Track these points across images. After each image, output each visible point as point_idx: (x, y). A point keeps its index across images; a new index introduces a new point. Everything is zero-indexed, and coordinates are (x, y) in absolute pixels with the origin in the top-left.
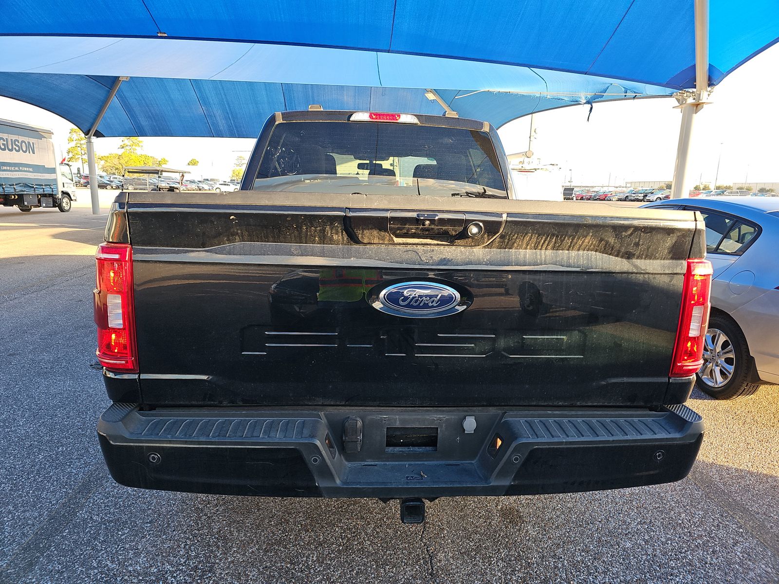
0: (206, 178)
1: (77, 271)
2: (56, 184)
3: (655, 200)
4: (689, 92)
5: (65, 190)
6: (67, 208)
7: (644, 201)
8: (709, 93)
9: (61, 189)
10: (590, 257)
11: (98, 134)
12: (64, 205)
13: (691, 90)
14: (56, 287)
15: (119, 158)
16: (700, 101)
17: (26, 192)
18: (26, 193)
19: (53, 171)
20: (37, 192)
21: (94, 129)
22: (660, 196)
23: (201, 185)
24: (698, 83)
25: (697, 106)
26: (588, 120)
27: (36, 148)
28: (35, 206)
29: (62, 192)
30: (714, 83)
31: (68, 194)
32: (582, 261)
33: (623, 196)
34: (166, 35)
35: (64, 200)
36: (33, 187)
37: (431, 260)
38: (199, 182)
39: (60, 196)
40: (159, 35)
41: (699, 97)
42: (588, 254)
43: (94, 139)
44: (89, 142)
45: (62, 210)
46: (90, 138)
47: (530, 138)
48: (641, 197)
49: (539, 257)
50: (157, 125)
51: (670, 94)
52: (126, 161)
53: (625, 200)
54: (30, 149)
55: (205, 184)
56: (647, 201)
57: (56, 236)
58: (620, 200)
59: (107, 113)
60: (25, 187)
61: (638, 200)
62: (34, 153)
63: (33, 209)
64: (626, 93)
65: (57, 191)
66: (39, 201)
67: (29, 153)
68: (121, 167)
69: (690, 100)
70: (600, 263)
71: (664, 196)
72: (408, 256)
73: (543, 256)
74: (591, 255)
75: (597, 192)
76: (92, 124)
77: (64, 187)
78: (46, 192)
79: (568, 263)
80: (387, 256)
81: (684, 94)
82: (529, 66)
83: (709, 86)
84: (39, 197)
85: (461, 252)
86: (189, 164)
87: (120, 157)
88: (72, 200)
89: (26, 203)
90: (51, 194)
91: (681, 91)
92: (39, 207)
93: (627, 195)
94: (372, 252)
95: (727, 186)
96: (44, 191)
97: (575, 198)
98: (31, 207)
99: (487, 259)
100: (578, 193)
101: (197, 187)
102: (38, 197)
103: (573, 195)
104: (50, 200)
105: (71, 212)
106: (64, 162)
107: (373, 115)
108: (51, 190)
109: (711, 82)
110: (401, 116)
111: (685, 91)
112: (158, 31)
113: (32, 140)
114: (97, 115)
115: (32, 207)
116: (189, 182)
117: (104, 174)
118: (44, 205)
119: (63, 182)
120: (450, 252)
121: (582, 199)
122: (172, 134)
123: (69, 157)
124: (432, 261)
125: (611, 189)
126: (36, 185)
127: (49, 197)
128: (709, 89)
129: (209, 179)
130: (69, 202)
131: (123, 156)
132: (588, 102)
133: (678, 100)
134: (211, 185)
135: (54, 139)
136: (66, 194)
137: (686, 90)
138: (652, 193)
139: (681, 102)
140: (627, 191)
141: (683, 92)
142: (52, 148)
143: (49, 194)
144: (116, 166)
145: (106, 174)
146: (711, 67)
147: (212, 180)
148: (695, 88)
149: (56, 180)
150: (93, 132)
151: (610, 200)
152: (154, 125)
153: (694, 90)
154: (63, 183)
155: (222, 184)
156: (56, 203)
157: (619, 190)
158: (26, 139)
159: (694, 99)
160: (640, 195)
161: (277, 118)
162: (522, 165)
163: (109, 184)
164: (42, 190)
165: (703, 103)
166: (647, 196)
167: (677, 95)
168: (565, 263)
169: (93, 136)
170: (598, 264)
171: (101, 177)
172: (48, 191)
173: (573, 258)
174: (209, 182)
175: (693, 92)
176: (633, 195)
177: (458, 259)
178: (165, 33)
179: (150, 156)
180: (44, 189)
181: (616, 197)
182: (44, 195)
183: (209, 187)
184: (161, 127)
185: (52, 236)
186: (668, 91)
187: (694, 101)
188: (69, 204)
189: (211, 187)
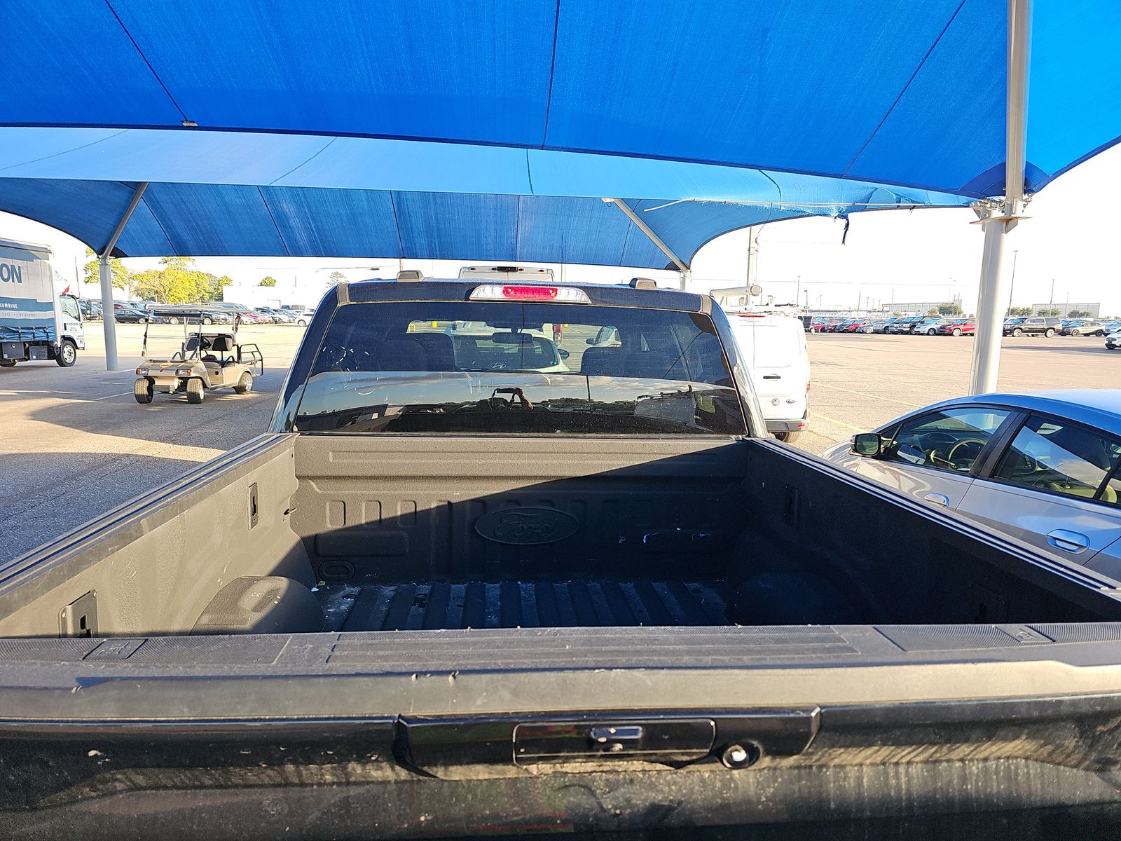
0: (286, 304)
1: (54, 485)
2: (54, 326)
3: (926, 332)
4: (995, 201)
5: (66, 333)
6: (69, 360)
7: (912, 334)
8: (1026, 203)
9: (60, 332)
10: (1013, 774)
11: (117, 254)
12: (65, 355)
13: (996, 198)
14: (12, 522)
15: (159, 277)
16: (1013, 215)
17: (7, 339)
18: (5, 341)
19: (49, 306)
20: (23, 339)
21: (111, 246)
22: (934, 326)
23: (277, 315)
24: (1008, 189)
25: (1008, 222)
26: (844, 242)
27: (24, 274)
28: (21, 360)
29: (63, 337)
30: (1034, 189)
31: (72, 340)
32: (995, 784)
33: (881, 327)
34: (196, 125)
35: (66, 349)
36: (18, 332)
37: (625, 809)
38: (274, 310)
39: (59, 343)
40: (185, 124)
41: (1011, 209)
42: (1009, 765)
43: (111, 260)
44: (104, 264)
45: (62, 363)
46: (105, 258)
47: (749, 250)
48: (906, 327)
49: (893, 782)
50: (205, 239)
51: (966, 203)
52: (170, 280)
53: (884, 332)
54: (14, 274)
55: (284, 314)
56: (915, 334)
57: (37, 415)
58: (876, 332)
59: (130, 222)
60: (5, 332)
61: (903, 333)
62: (20, 281)
63: (18, 364)
64: (900, 203)
65: (56, 336)
66: (27, 352)
67: (13, 281)
68: (162, 289)
69: (997, 214)
70: (1037, 785)
71: (939, 326)
72: (569, 802)
73: (903, 779)
74: (1017, 768)
75: (842, 319)
76: (109, 240)
77: (65, 329)
78: (37, 339)
79: (963, 793)
80: (512, 805)
81: (987, 204)
82: (760, 168)
83: (1025, 193)
84: (27, 345)
85: (703, 780)
86: (261, 285)
87: (161, 275)
88: (78, 349)
89: (6, 356)
90: (45, 341)
91: (982, 201)
92: (27, 360)
93: (886, 325)
94: (475, 796)
95: (1024, 309)
96: (34, 338)
97: (813, 331)
98: (14, 360)
99: (766, 797)
100: (816, 323)
101: (271, 319)
102: (25, 346)
103: (811, 326)
104: (44, 350)
105: (76, 366)
106: (67, 293)
107: (510, 290)
108: (45, 335)
109: (1029, 188)
110: (558, 292)
111: (989, 200)
112: (183, 119)
113: (17, 263)
114: (114, 226)
115: (16, 361)
116: (259, 311)
117: (137, 300)
118: (34, 357)
119: (64, 322)
120: (675, 783)
121: (823, 330)
122: (227, 252)
123: (88, 276)
124: (628, 811)
125: (863, 315)
126: (22, 328)
127: (43, 345)
128: (1026, 197)
129: (291, 306)
130: (72, 351)
131: (166, 274)
132: (843, 216)
133: (977, 212)
134: (292, 316)
135: (52, 261)
136: (68, 340)
137: (990, 198)
138: (922, 322)
139: (983, 215)
140: (885, 318)
141: (986, 201)
142: (48, 274)
143: (43, 341)
144: (156, 289)
145: (141, 299)
146: (1029, 166)
147: (295, 307)
148: (1005, 195)
149: (53, 320)
150: (109, 249)
151: (863, 332)
152: (201, 240)
153: (1003, 198)
154: (65, 324)
155: (307, 315)
156: (54, 354)
157: (873, 316)
158: (9, 262)
159: (1003, 212)
160: (904, 325)
161: (340, 297)
162: (746, 307)
163: (142, 317)
164: (30, 336)
165: (1016, 218)
166: (915, 326)
167: (976, 205)
168: (957, 794)
169: (110, 255)
170: (1033, 789)
171: (132, 304)
172: (40, 336)
173: (974, 778)
174: (291, 311)
175: (1000, 202)
176: (895, 325)
177: (695, 801)
178: (194, 122)
179: (205, 272)
180: (34, 333)
181: (872, 328)
182: (36, 343)
183: (288, 319)
184: (211, 243)
185: (32, 415)
186: (963, 199)
187: (1003, 214)
188: (73, 355)
189: (291, 319)
